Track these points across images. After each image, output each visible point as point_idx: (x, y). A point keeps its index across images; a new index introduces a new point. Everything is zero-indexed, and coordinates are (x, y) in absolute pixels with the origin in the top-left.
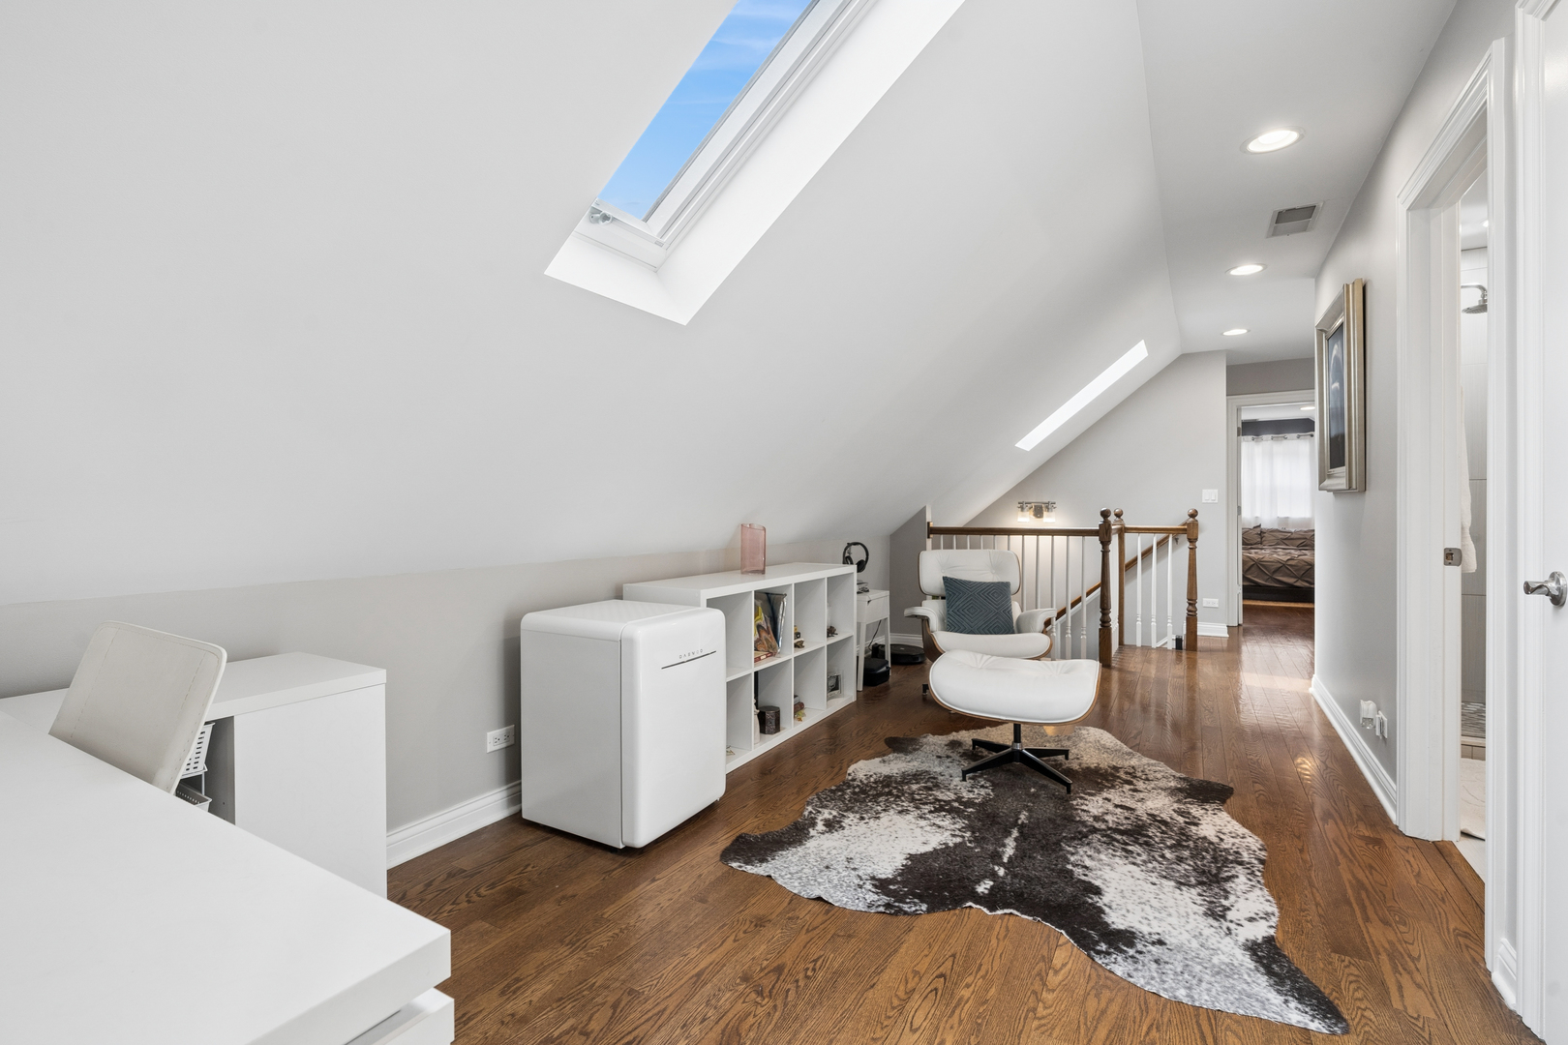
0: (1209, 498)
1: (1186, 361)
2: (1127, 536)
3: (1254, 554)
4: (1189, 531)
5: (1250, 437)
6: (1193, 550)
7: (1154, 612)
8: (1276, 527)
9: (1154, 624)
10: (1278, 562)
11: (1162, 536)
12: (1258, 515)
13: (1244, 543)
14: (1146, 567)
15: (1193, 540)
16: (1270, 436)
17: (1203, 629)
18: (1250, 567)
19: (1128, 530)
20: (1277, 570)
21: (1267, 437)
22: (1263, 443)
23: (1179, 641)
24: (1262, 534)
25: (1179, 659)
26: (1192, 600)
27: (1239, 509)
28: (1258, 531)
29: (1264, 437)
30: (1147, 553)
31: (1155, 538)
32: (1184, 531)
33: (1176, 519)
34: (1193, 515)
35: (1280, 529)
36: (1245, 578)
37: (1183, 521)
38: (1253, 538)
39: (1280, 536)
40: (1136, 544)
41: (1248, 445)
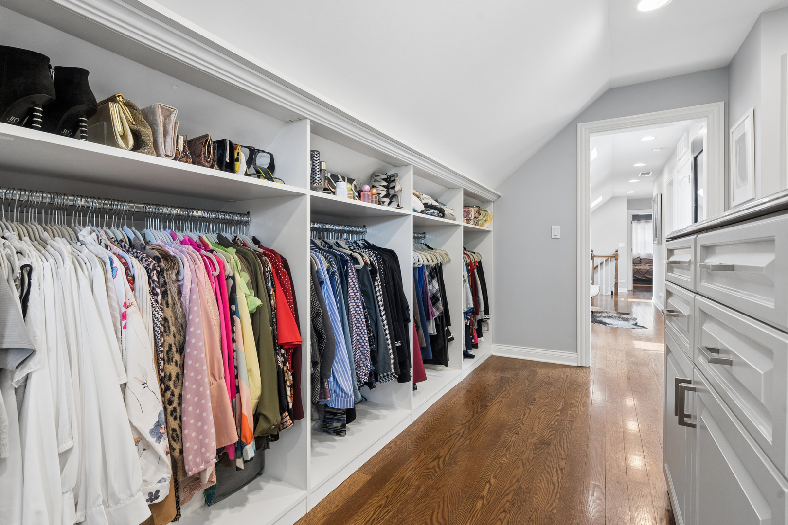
0: (622, 246)
1: (614, 199)
2: (595, 258)
3: (637, 267)
4: (615, 257)
5: (636, 221)
6: (617, 262)
7: (604, 283)
8: (646, 257)
9: (604, 287)
10: (646, 270)
11: (607, 258)
12: (639, 252)
13: (633, 264)
14: (601, 268)
15: (616, 259)
16: (644, 221)
17: (620, 290)
18: (636, 272)
19: (595, 256)
20: (646, 273)
21: (642, 221)
22: (641, 224)
23: (612, 292)
24: (640, 260)
25: (612, 297)
26: (616, 279)
27: (632, 249)
28: (639, 259)
29: (641, 221)
30: (601, 264)
31: (604, 259)
32: (614, 256)
33: (611, 252)
34: (617, 251)
35: (648, 258)
36: (634, 276)
37: (613, 253)
38: (637, 261)
39: (648, 261)
40: (598, 261)
41: (635, 224)
